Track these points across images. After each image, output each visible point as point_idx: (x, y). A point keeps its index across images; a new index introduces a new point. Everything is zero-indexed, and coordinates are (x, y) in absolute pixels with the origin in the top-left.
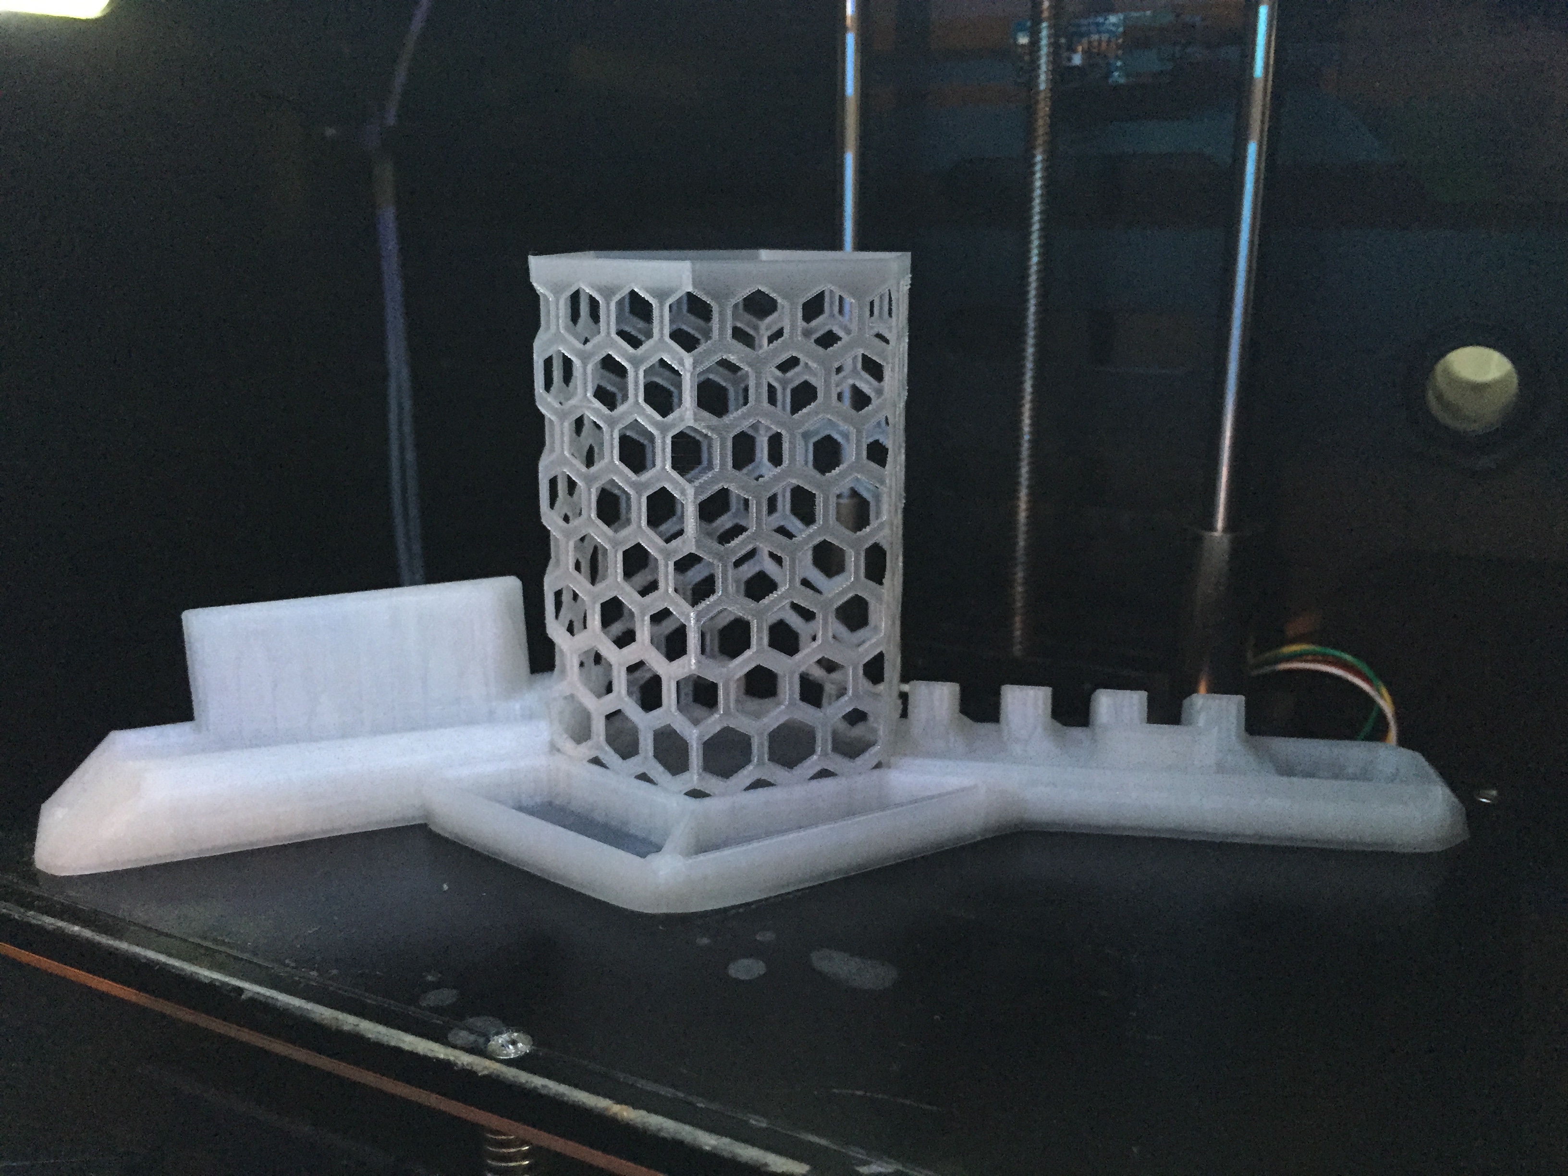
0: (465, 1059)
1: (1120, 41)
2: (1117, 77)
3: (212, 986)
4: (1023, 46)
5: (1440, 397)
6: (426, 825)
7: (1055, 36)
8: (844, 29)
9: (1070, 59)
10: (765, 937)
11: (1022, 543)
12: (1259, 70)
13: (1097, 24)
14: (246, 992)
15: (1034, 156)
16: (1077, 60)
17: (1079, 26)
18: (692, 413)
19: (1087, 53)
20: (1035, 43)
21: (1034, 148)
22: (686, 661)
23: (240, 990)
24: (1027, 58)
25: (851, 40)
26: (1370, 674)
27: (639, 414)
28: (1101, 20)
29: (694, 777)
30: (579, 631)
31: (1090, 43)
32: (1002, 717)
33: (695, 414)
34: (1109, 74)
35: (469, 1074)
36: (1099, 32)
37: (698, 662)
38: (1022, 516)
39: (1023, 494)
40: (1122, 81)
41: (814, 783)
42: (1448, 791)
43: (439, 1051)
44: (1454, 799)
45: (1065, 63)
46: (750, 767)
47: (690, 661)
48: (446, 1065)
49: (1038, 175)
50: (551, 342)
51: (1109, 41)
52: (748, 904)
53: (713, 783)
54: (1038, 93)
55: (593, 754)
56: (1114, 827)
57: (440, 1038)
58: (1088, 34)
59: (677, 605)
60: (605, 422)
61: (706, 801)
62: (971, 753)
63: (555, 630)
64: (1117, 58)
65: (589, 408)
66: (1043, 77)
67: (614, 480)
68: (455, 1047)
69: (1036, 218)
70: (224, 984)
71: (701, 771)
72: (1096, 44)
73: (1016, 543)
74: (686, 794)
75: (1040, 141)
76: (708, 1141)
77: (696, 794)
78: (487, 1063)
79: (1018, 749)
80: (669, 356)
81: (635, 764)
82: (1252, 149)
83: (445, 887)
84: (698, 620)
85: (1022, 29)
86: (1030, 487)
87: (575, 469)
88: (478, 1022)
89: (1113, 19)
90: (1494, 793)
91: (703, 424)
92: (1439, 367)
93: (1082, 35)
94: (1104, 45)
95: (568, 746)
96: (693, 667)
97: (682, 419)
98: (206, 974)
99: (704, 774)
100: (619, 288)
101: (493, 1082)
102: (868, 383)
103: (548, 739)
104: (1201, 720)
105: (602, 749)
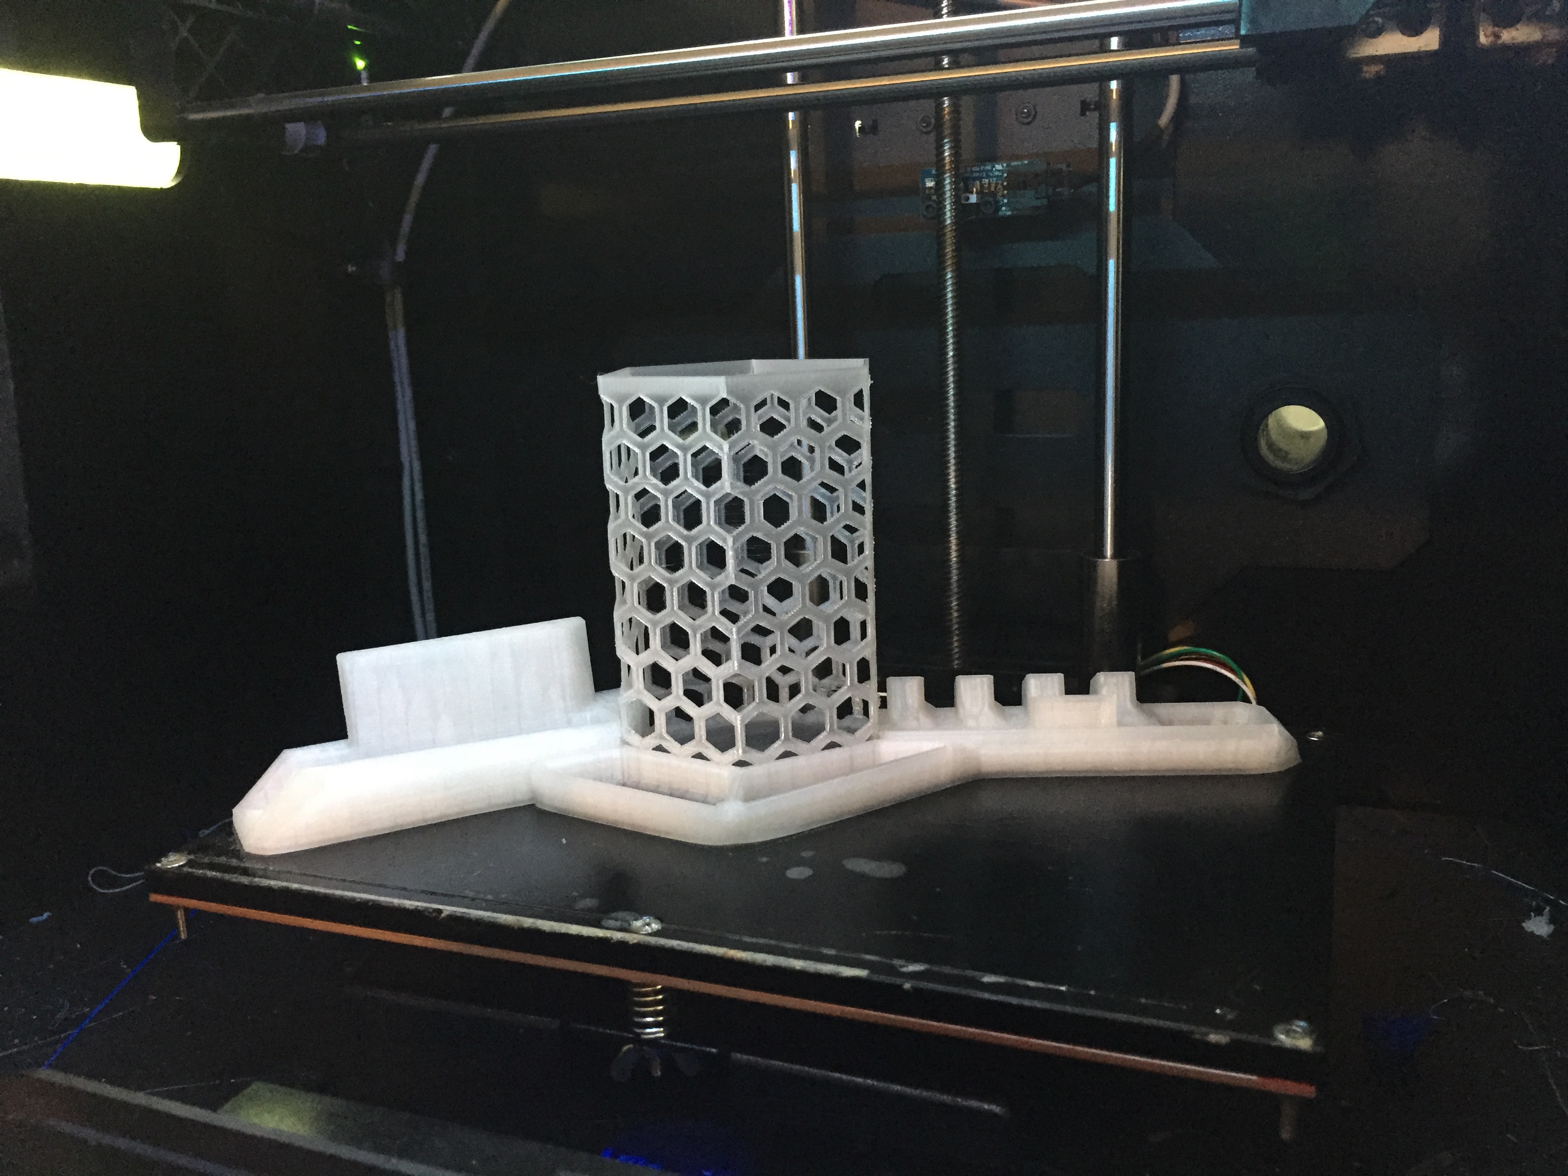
0: (618, 936)
1: (1005, 184)
2: (1005, 211)
3: (417, 912)
4: (931, 188)
5: (1271, 446)
6: (533, 805)
7: (955, 184)
8: (790, 182)
9: (968, 199)
10: (807, 854)
11: (955, 578)
12: (1112, 207)
13: (987, 171)
14: (444, 912)
15: (945, 275)
16: (973, 199)
17: (972, 172)
18: (729, 483)
19: (980, 193)
20: (940, 185)
21: (944, 269)
22: (731, 665)
23: (440, 911)
24: (934, 197)
25: (795, 188)
26: (1234, 666)
27: (689, 486)
28: (989, 168)
29: (738, 752)
30: (642, 652)
31: (982, 186)
32: (958, 700)
33: (731, 484)
34: (998, 209)
35: (622, 944)
36: (988, 177)
37: (740, 665)
38: (954, 555)
39: (953, 539)
40: (1009, 213)
41: (826, 751)
42: (1283, 729)
43: (599, 933)
44: (1287, 733)
45: (963, 202)
46: (778, 743)
47: (733, 664)
48: (605, 941)
49: (950, 289)
50: (617, 437)
51: (997, 184)
52: (792, 836)
53: (754, 755)
54: (945, 227)
55: (656, 743)
56: (1047, 772)
57: (598, 925)
58: (980, 179)
59: (722, 624)
60: (661, 493)
61: (750, 768)
62: (938, 725)
63: (624, 652)
64: (1004, 196)
65: (647, 484)
66: (948, 214)
67: (669, 536)
68: (608, 929)
69: (950, 321)
70: (427, 909)
71: (744, 746)
72: (986, 186)
73: (950, 579)
74: (733, 765)
75: (949, 262)
76: (798, 964)
77: (741, 764)
78: (635, 936)
79: (971, 723)
80: (711, 444)
81: (691, 748)
82: (1112, 264)
83: (564, 841)
84: (738, 632)
85: (929, 175)
86: (958, 533)
87: (636, 529)
88: (621, 914)
89: (999, 167)
90: (1320, 733)
91: (737, 491)
92: (1271, 420)
93: (975, 179)
94: (993, 186)
95: (635, 738)
96: (736, 669)
97: (722, 488)
98: (409, 904)
99: (747, 748)
100: (671, 397)
101: (640, 947)
102: (840, 455)
103: (619, 735)
104: (1104, 691)
105: (664, 739)
